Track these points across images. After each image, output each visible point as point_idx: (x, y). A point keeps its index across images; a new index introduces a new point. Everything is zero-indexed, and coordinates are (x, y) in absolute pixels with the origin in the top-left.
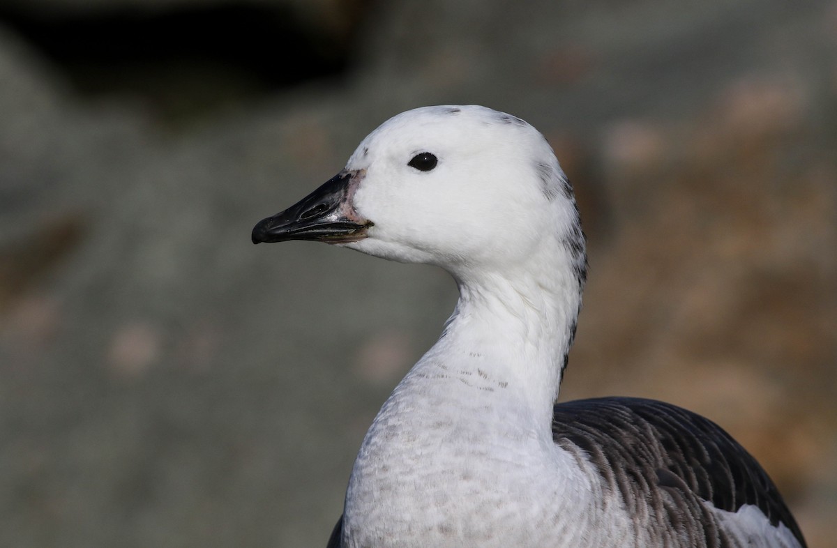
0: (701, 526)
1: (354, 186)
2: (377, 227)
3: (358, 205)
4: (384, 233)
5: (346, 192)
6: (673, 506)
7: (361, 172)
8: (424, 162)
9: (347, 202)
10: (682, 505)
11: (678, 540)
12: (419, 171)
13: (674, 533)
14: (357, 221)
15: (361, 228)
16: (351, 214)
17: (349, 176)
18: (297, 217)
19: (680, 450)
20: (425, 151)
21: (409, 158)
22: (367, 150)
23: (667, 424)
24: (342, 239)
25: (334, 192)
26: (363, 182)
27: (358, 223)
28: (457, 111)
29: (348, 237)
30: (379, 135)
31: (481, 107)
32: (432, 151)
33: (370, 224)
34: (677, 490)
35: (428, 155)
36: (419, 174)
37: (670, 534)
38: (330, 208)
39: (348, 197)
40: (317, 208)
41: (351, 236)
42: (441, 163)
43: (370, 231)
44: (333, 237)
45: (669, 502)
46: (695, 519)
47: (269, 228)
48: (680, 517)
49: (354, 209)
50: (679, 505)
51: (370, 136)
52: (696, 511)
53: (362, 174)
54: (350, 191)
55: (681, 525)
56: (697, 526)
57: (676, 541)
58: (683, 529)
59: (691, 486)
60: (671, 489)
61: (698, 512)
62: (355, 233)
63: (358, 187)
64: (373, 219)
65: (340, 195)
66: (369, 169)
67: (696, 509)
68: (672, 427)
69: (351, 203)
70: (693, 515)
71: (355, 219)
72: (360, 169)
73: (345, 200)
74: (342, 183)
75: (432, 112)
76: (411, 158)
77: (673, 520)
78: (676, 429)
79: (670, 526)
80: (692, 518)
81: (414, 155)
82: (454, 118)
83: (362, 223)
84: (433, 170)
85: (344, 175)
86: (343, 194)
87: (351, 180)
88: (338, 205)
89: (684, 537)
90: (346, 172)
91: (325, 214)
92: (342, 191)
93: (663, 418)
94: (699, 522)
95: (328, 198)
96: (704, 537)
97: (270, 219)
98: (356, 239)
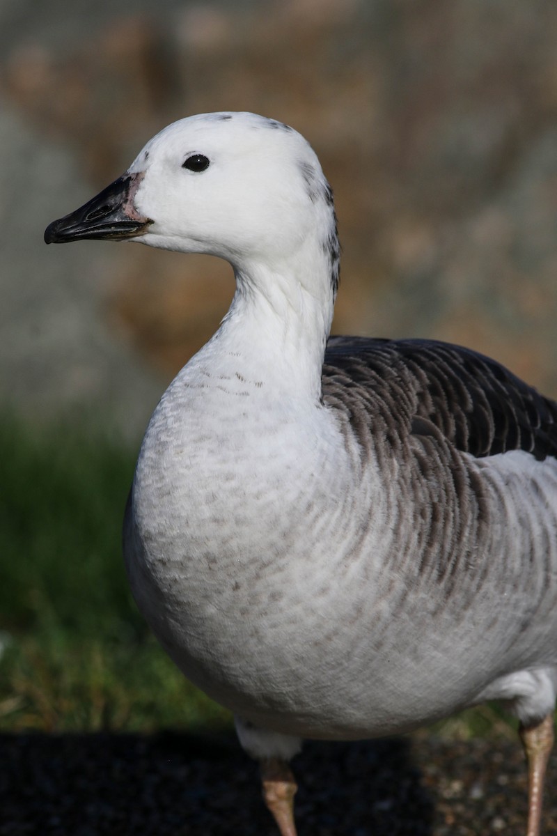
0: (449, 471)
1: (134, 188)
2: (157, 224)
3: (138, 205)
4: (163, 229)
5: (127, 194)
6: (423, 454)
7: (140, 175)
8: (197, 163)
9: (128, 202)
10: (433, 453)
11: (427, 487)
12: (193, 172)
13: (424, 481)
14: (139, 219)
15: (144, 225)
16: (133, 213)
17: (129, 179)
18: (84, 219)
19: (445, 397)
20: (197, 153)
21: (183, 160)
22: (147, 155)
23: (439, 370)
24: (125, 236)
25: (116, 194)
26: (142, 184)
27: (139, 221)
28: (229, 117)
29: (131, 235)
30: (159, 139)
31: (252, 114)
32: (204, 154)
33: (150, 222)
34: (430, 439)
35: (201, 157)
36: (191, 175)
37: (420, 483)
38: (113, 209)
39: (129, 198)
40: (102, 208)
41: (134, 234)
42: (213, 163)
43: (151, 227)
44: (117, 236)
45: (421, 451)
46: (444, 466)
47: (59, 229)
48: (430, 464)
49: (135, 208)
50: (429, 453)
51: (152, 141)
52: (446, 459)
53: (141, 176)
54: (130, 191)
55: (431, 472)
56: (446, 471)
57: (426, 489)
58: (433, 475)
59: (446, 433)
60: (424, 438)
61: (448, 459)
62: (137, 231)
63: (138, 188)
64: (152, 216)
65: (122, 196)
66: (148, 171)
67: (447, 456)
68: (442, 373)
69: (132, 202)
70: (442, 461)
71: (136, 218)
72: (139, 171)
73: (126, 201)
74: (124, 186)
75: (206, 119)
76: (185, 160)
77: (423, 468)
78: (446, 377)
79: (420, 474)
80: (441, 465)
81: (187, 157)
82: (226, 124)
83: (143, 221)
84: (206, 170)
85: (126, 178)
86: (124, 195)
87: (131, 182)
88: (121, 205)
89: (434, 483)
90: (127, 175)
91: (109, 215)
92: (124, 192)
93: (437, 364)
94: (448, 468)
95: (112, 201)
96: (452, 480)
97: (59, 221)
98: (138, 236)
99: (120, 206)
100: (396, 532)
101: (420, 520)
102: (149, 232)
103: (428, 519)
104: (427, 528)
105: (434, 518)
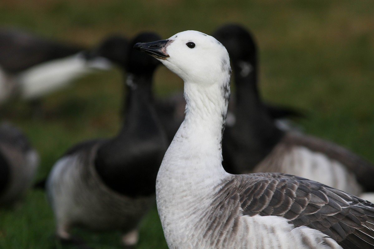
2: (170, 58)
3: (167, 49)
4: (171, 60)
5: (165, 45)
8: (191, 45)
13: (219, 210)
15: (166, 56)
16: (164, 51)
17: (168, 41)
18: (149, 46)
20: (193, 42)
21: (187, 42)
22: (177, 36)
24: (159, 57)
25: (162, 44)
26: (171, 44)
28: (206, 35)
29: (161, 58)
32: (195, 43)
33: (168, 56)
34: (232, 201)
36: (188, 48)
37: (217, 210)
38: (159, 47)
39: (165, 46)
40: (155, 46)
42: (196, 47)
43: (168, 58)
44: (156, 56)
45: (226, 202)
48: (225, 206)
53: (172, 41)
54: (167, 45)
58: (223, 209)
62: (163, 57)
63: (169, 44)
64: (170, 55)
66: (175, 41)
69: (165, 48)
71: (165, 53)
73: (164, 46)
77: (222, 206)
81: (189, 42)
82: (204, 36)
83: (166, 55)
84: (193, 49)
91: (157, 48)
92: (164, 44)
95: (160, 45)
98: (163, 59)
99: (161, 47)
100: (201, 219)
101: (209, 220)
102: (166, 60)
103: (212, 221)
104: (210, 224)
105: (214, 222)
